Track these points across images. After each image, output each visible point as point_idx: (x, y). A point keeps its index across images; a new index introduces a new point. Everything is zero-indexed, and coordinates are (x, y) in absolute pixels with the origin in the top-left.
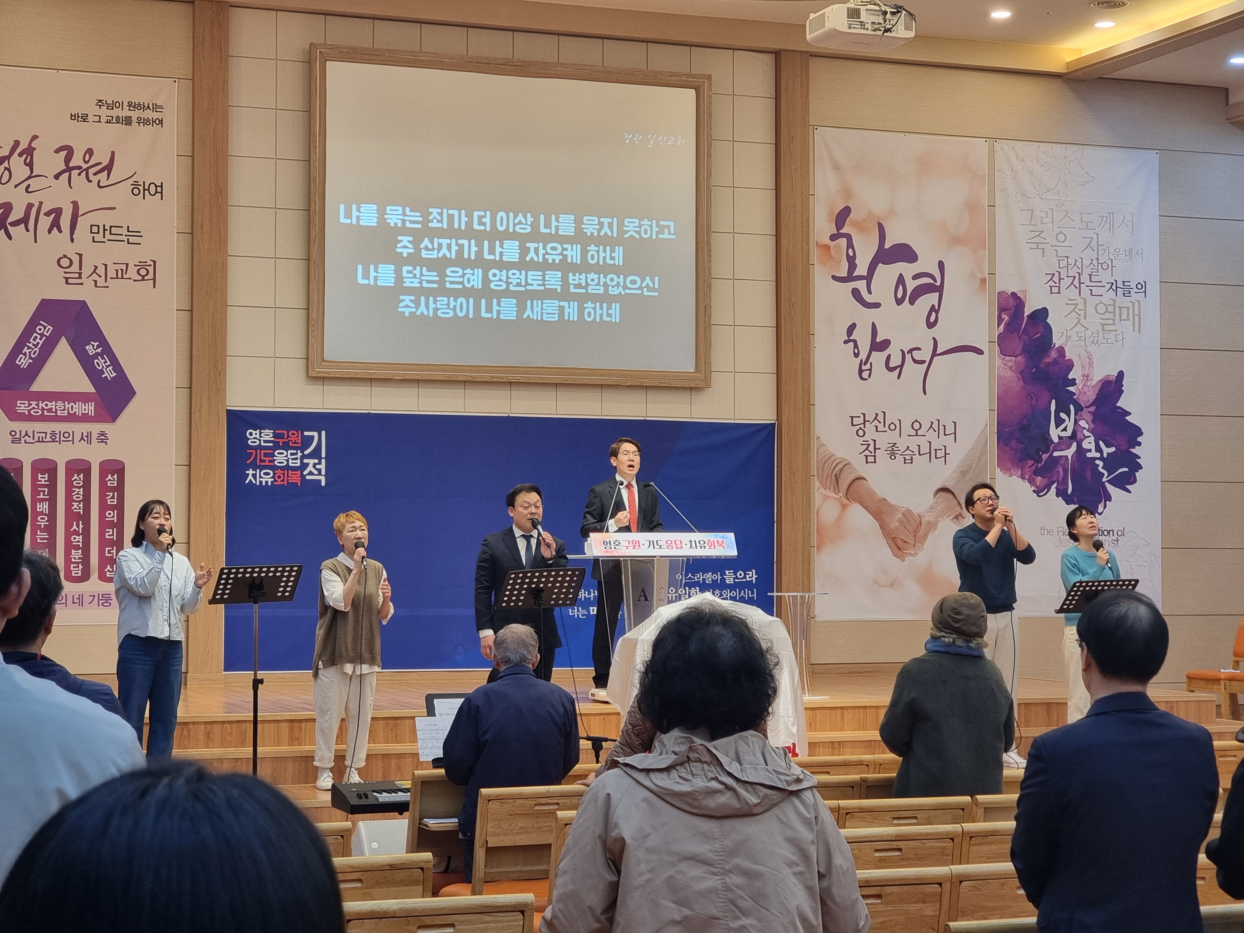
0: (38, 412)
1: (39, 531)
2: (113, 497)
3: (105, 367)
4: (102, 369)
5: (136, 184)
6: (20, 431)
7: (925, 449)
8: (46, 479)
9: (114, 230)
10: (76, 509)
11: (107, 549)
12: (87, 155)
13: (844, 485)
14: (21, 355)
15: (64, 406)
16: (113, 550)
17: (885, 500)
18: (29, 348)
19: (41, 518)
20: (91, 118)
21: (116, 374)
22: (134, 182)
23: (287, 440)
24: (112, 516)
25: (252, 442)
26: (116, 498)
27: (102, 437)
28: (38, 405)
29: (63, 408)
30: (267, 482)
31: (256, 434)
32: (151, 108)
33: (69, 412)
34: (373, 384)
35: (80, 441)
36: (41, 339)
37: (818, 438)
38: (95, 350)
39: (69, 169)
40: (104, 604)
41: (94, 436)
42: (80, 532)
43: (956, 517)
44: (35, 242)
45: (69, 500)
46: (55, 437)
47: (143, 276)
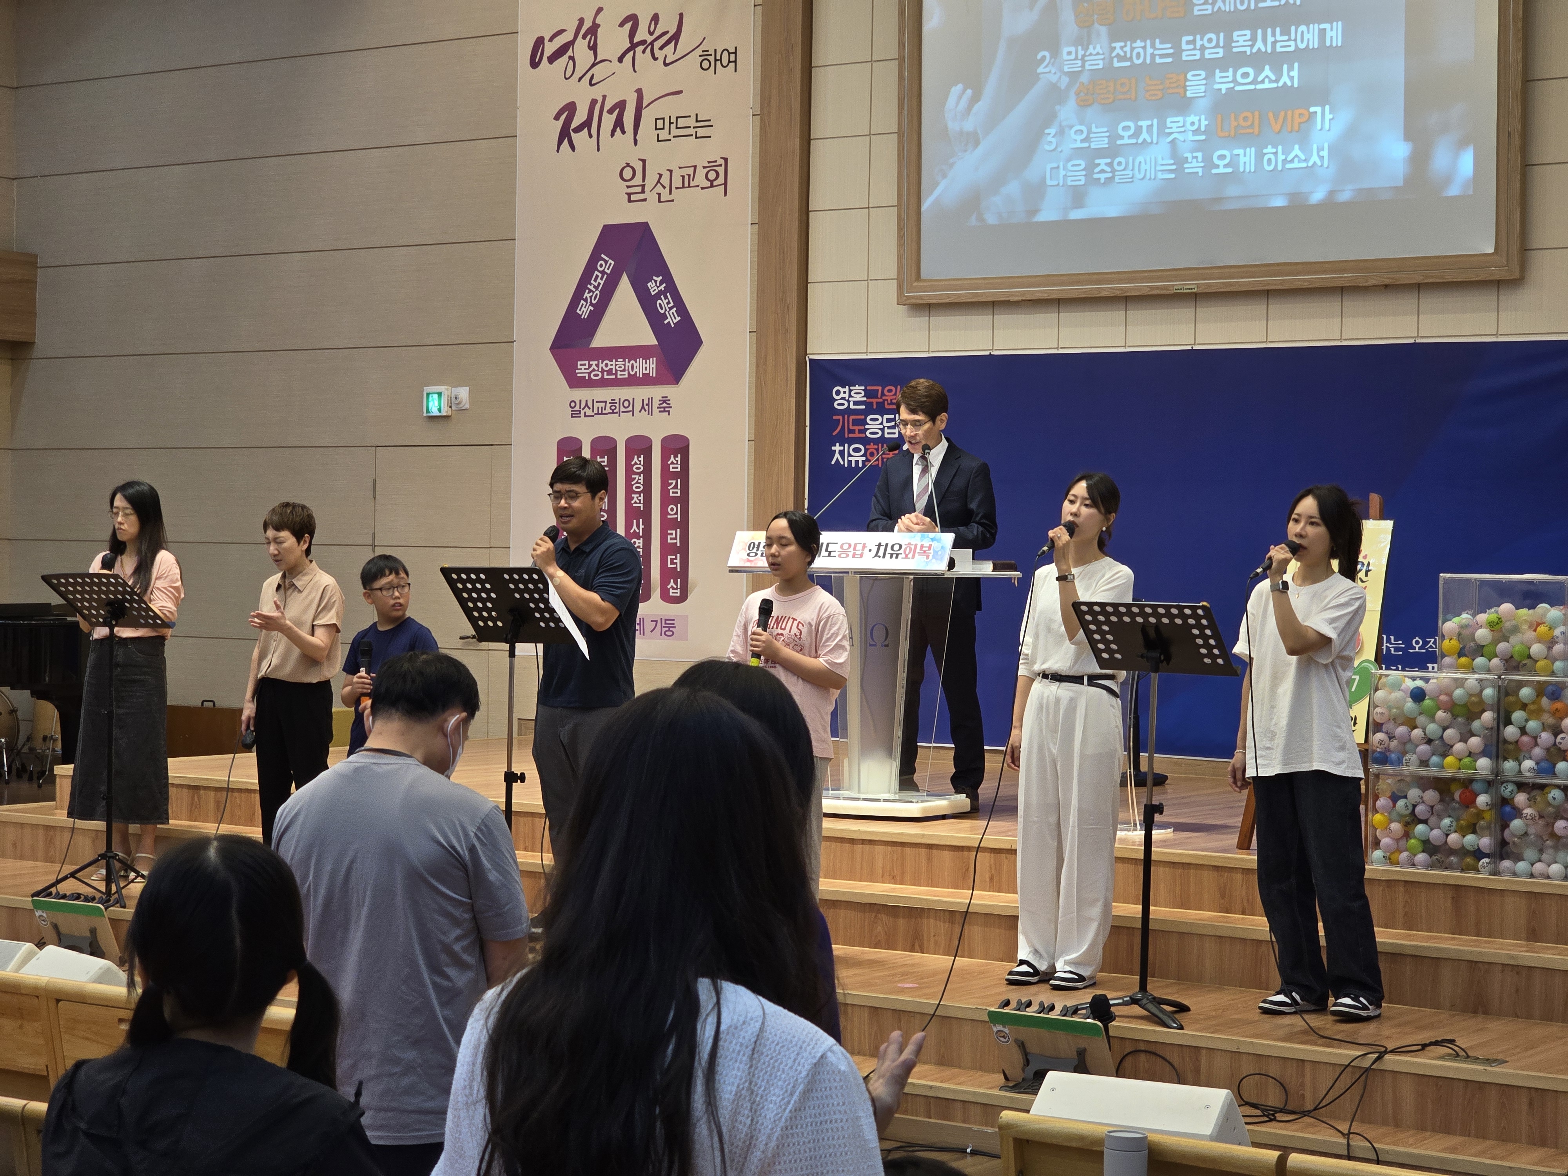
0: (598, 375)
2: (676, 487)
3: (668, 310)
4: (665, 313)
5: (705, 55)
6: (580, 401)
9: (681, 121)
10: (636, 503)
11: (669, 557)
12: (653, 23)
14: (582, 302)
15: (624, 365)
16: (676, 559)
18: (590, 291)
21: (679, 318)
22: (703, 51)
23: (880, 400)
24: (674, 512)
25: (839, 404)
26: (679, 487)
27: (665, 405)
28: (597, 365)
29: (623, 368)
30: (857, 462)
31: (844, 393)
33: (629, 373)
34: (995, 312)
35: (640, 411)
36: (602, 279)
38: (658, 287)
39: (633, 47)
40: (666, 632)
41: (656, 404)
42: (641, 535)
44: (598, 150)
45: (629, 491)
46: (615, 408)
47: (712, 182)
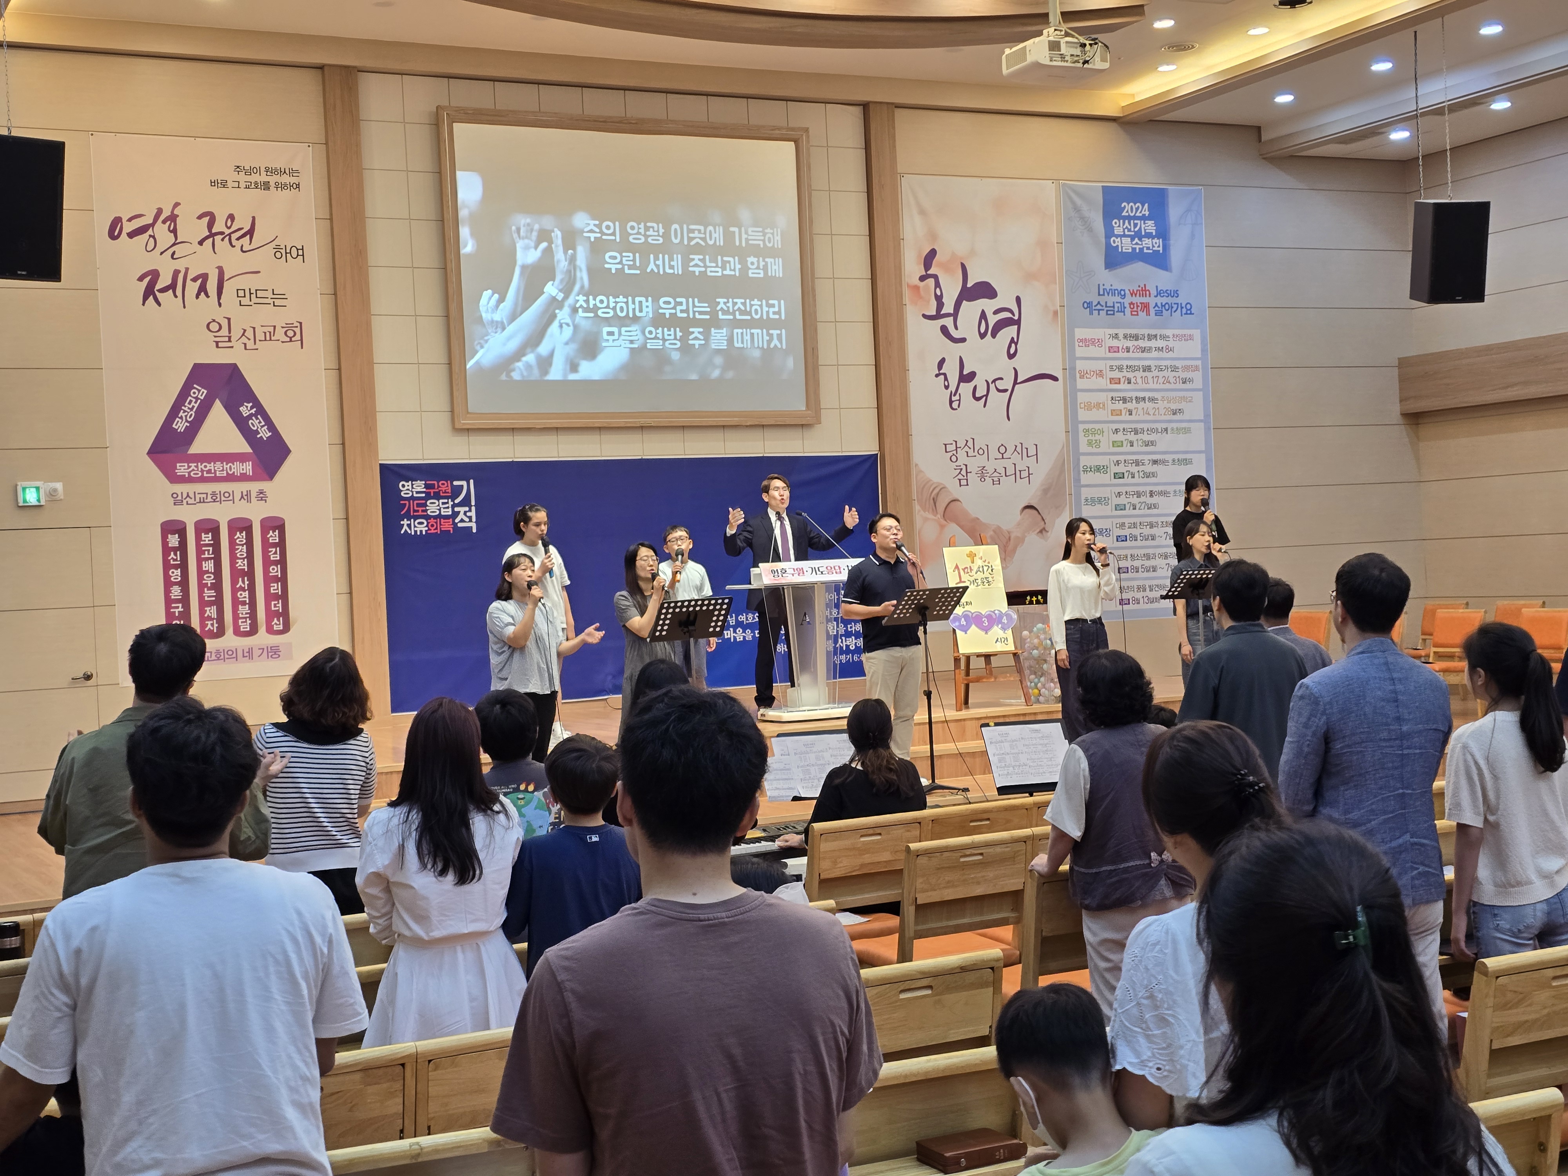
0: (198, 474)
1: (206, 589)
2: (275, 553)
3: (260, 427)
4: (257, 430)
5: (278, 248)
6: (182, 493)
7: (1010, 471)
8: (210, 538)
9: (260, 294)
10: (240, 566)
11: (273, 603)
12: (229, 220)
13: (941, 506)
14: (177, 419)
15: (223, 467)
16: (278, 603)
17: (978, 519)
18: (185, 411)
19: (207, 577)
20: (229, 184)
21: (270, 434)
22: (275, 246)
23: (437, 490)
24: (275, 571)
25: (404, 494)
26: (279, 553)
27: (261, 495)
28: (197, 467)
29: (221, 468)
30: (421, 531)
31: (408, 486)
32: (288, 173)
34: (514, 434)
35: (240, 500)
36: (196, 402)
37: (916, 465)
38: (249, 411)
39: (212, 235)
40: (274, 656)
41: (254, 494)
42: (246, 588)
43: (1041, 532)
44: (184, 307)
45: (233, 558)
46: (215, 498)
47: (291, 338)
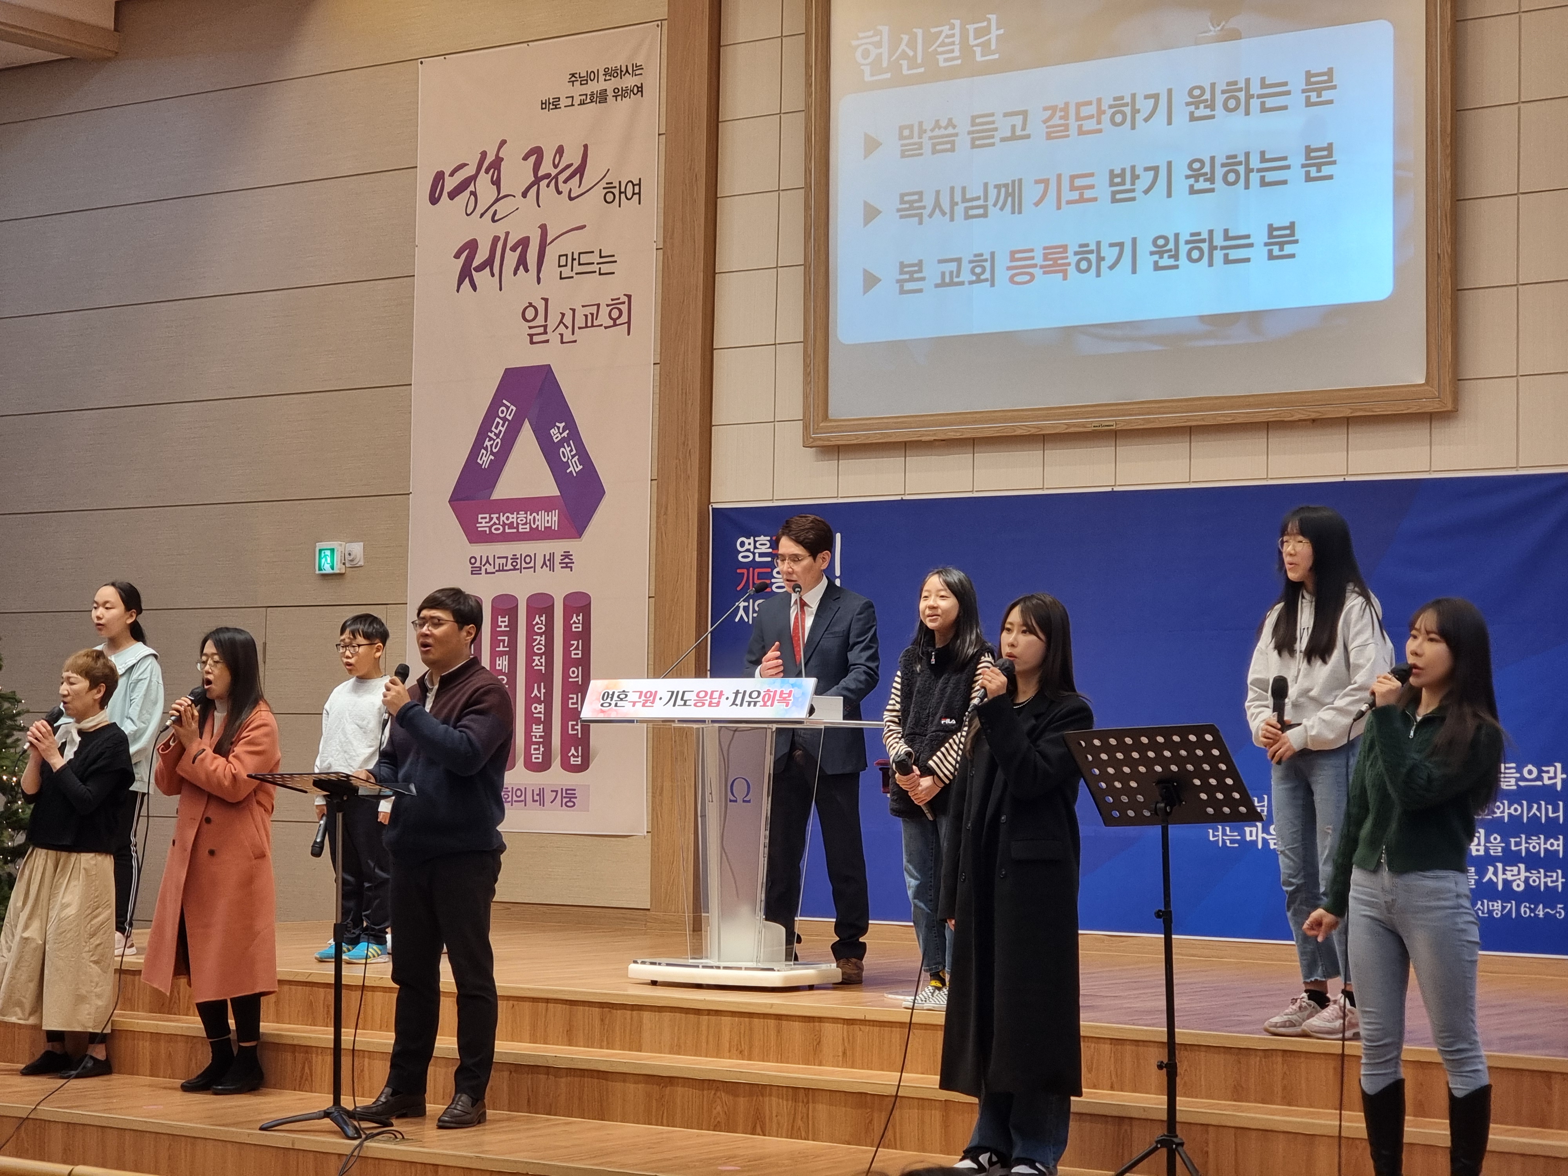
0: (499, 529)
2: (577, 648)
3: (571, 458)
4: (567, 462)
5: (609, 187)
6: (481, 556)
8: (506, 624)
9: (584, 259)
10: (537, 665)
11: (570, 723)
12: (558, 156)
14: (483, 451)
15: (526, 518)
16: (577, 725)
18: (491, 439)
20: (563, 102)
21: (582, 467)
22: (607, 184)
24: (576, 674)
25: (743, 557)
26: (581, 648)
27: (567, 560)
28: (498, 519)
29: (525, 520)
31: (749, 544)
32: (630, 71)
33: (530, 526)
34: (907, 453)
35: (542, 567)
36: (503, 426)
38: (561, 434)
39: (537, 180)
40: (568, 804)
41: (558, 559)
42: (542, 699)
44: (501, 290)
45: (530, 653)
46: (517, 564)
47: (615, 320)
